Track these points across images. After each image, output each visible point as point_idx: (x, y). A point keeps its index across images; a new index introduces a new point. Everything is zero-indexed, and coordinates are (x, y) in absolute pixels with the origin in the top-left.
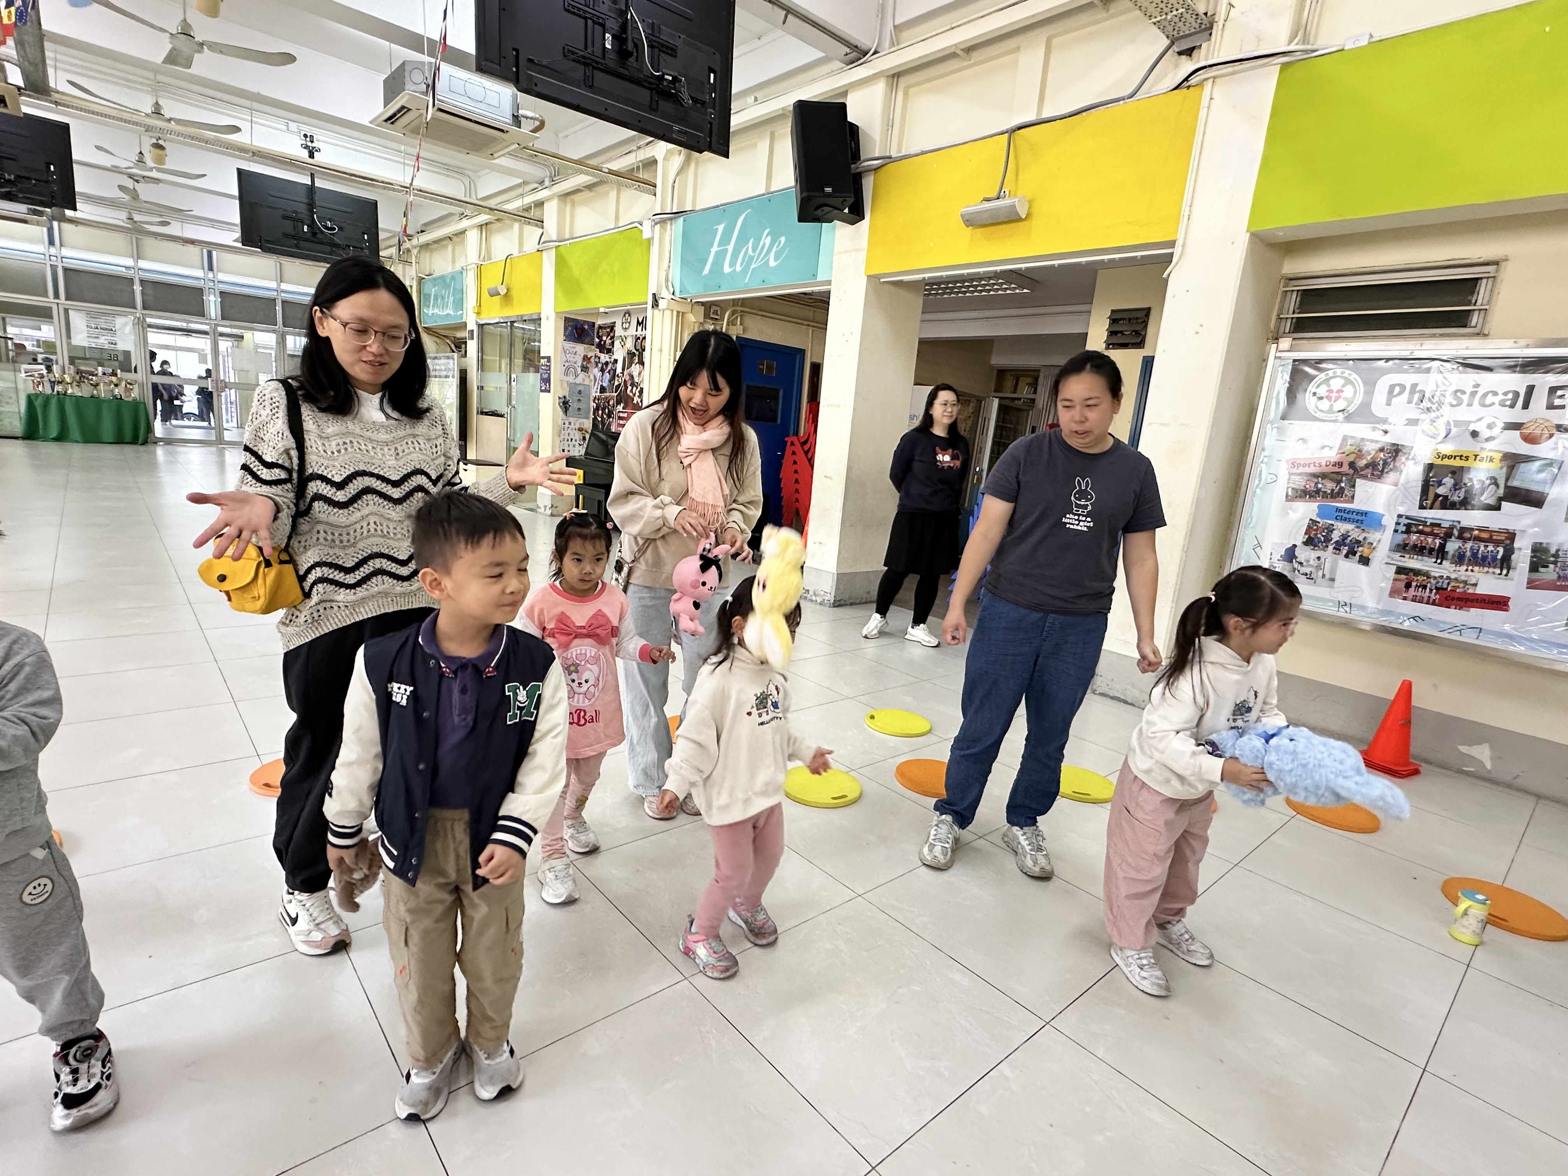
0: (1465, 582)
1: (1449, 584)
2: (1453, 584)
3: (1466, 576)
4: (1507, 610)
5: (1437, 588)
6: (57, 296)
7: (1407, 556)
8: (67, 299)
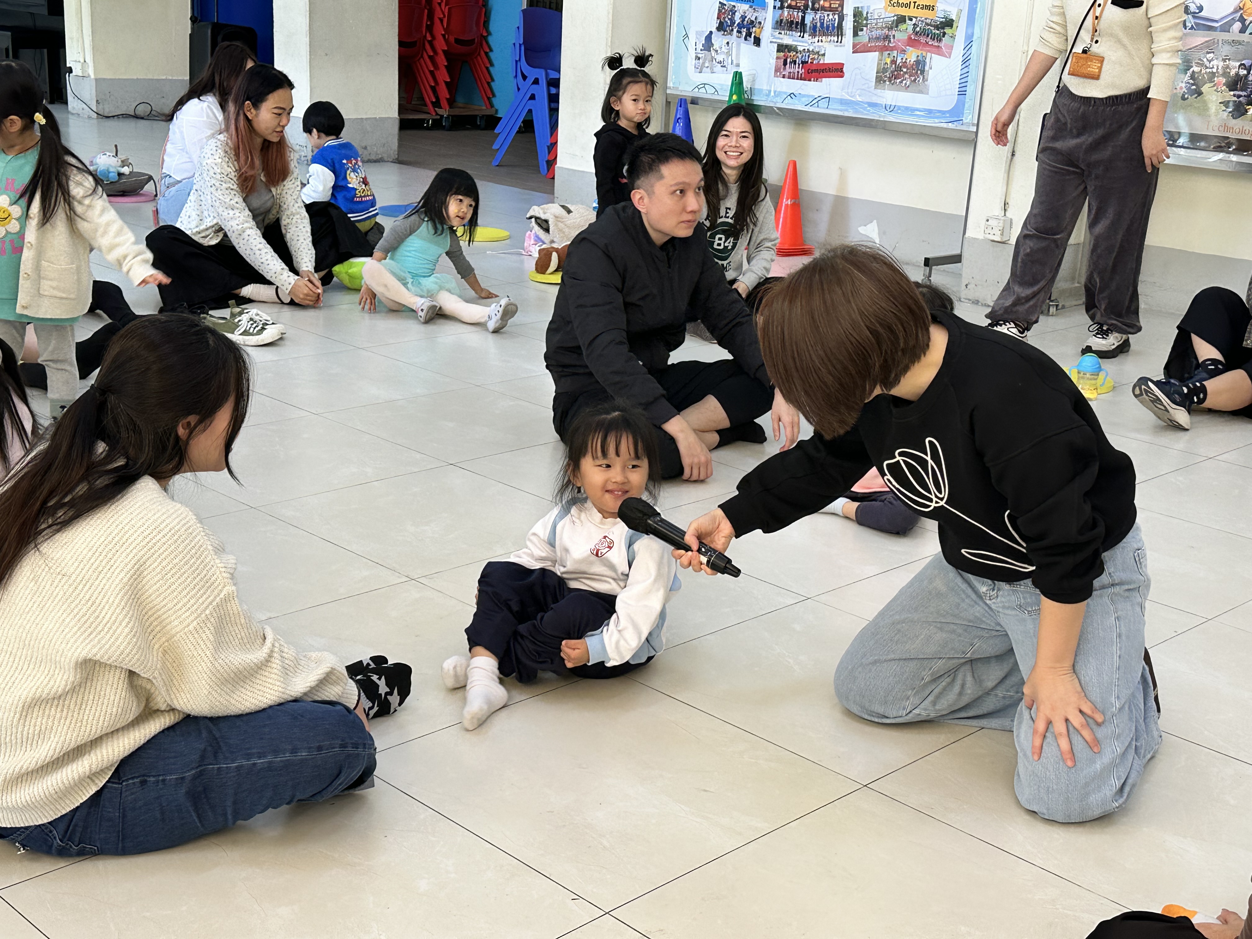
0: (818, 53)
1: (809, 56)
2: (811, 56)
3: (819, 47)
4: (842, 77)
5: (803, 63)
7: (783, 32)
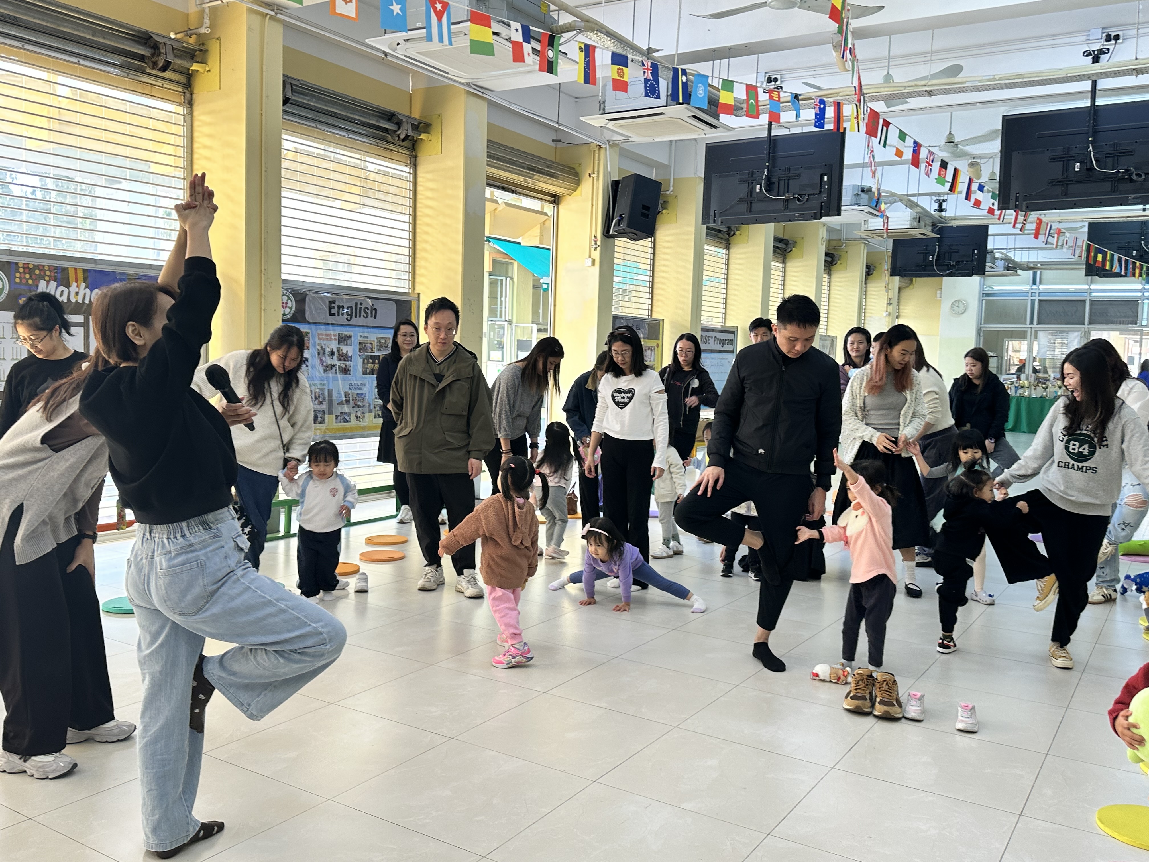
6: (1032, 323)
8: (1038, 323)
